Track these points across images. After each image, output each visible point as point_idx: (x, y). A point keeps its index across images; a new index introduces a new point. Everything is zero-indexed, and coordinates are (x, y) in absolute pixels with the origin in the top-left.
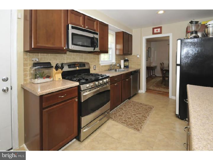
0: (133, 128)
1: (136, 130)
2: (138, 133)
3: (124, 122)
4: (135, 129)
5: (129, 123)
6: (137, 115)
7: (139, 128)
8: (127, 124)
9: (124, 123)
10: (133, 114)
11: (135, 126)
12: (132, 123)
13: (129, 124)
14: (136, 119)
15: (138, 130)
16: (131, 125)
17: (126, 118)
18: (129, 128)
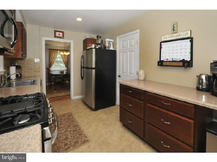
0: (82, 144)
1: (86, 143)
2: (90, 143)
3: (66, 147)
4: (84, 143)
5: (73, 144)
6: (69, 130)
7: (86, 139)
8: (72, 146)
9: (68, 147)
10: (64, 132)
11: (80, 140)
12: (75, 140)
13: (75, 144)
14: (73, 134)
15: (87, 141)
16: (76, 142)
17: (63, 141)
18: (79, 147)
